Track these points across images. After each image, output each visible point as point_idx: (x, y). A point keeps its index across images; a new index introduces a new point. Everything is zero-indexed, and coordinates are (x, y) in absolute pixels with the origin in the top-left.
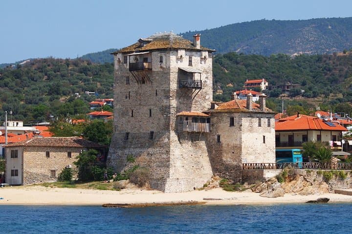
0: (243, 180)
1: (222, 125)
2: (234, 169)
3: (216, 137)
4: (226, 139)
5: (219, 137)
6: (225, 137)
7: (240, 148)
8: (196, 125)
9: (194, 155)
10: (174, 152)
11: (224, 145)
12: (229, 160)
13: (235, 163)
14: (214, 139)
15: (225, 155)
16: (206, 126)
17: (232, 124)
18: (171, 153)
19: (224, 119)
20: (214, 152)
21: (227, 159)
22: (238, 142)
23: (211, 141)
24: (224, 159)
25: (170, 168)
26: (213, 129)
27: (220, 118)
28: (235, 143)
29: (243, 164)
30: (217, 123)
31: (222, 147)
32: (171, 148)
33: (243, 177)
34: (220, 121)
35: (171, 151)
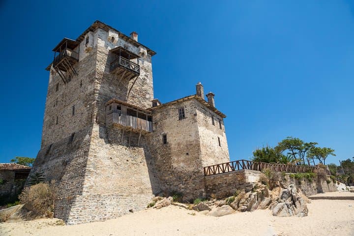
0: (207, 192)
1: (167, 121)
2: (191, 177)
3: (161, 138)
4: (175, 137)
5: (165, 137)
6: (174, 134)
7: (198, 145)
8: (133, 119)
9: (130, 161)
10: (95, 152)
11: (172, 146)
12: (182, 164)
13: (191, 169)
14: (159, 141)
15: (176, 159)
16: (147, 123)
17: (182, 116)
18: (90, 153)
19: (171, 112)
20: (159, 157)
21: (179, 164)
22: (192, 139)
23: (155, 143)
24: (175, 165)
25: (86, 178)
26: (156, 128)
27: (165, 113)
28: (188, 140)
29: (204, 168)
30: (161, 119)
31: (170, 149)
32: (92, 147)
33: (206, 187)
34: (164, 117)
35: (90, 150)
